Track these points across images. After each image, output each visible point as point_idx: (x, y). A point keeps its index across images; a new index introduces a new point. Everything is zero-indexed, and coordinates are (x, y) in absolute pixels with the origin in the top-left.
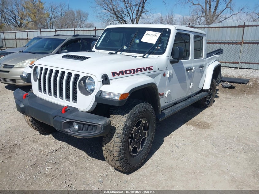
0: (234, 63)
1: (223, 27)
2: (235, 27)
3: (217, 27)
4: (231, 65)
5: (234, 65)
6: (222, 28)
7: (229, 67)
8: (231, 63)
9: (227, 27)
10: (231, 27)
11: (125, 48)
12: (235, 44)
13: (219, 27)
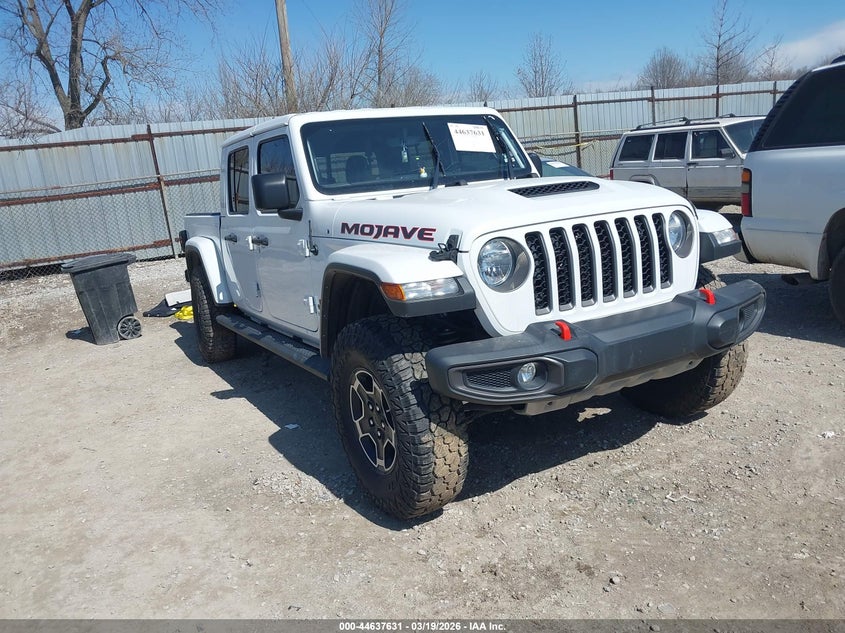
0: (157, 245)
1: (88, 143)
2: (125, 140)
3: (69, 144)
4: (152, 253)
5: (160, 249)
6: (84, 146)
7: (150, 260)
8: (151, 247)
9: (101, 142)
10: (114, 141)
11: (424, 175)
12: (142, 190)
13: (75, 144)
